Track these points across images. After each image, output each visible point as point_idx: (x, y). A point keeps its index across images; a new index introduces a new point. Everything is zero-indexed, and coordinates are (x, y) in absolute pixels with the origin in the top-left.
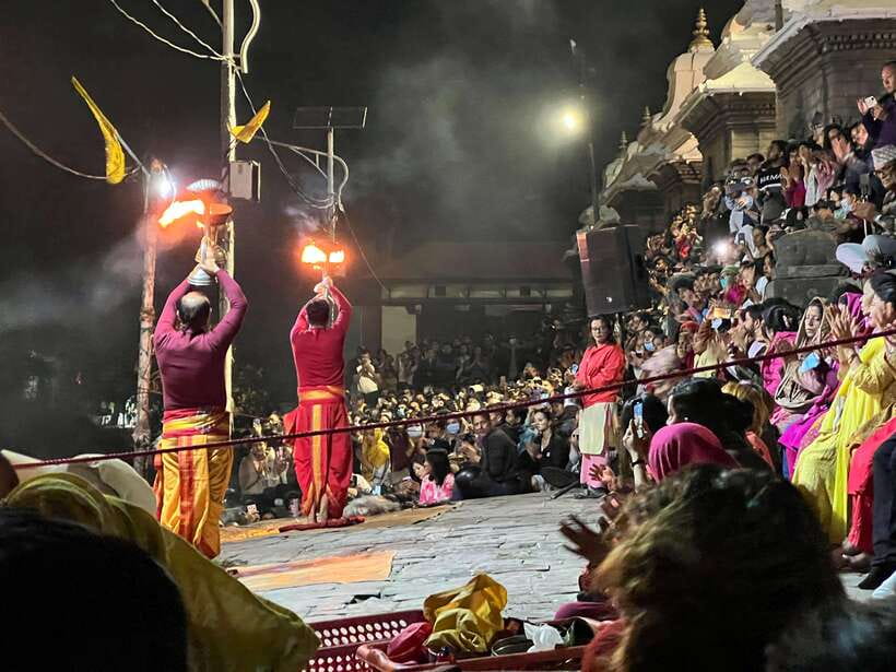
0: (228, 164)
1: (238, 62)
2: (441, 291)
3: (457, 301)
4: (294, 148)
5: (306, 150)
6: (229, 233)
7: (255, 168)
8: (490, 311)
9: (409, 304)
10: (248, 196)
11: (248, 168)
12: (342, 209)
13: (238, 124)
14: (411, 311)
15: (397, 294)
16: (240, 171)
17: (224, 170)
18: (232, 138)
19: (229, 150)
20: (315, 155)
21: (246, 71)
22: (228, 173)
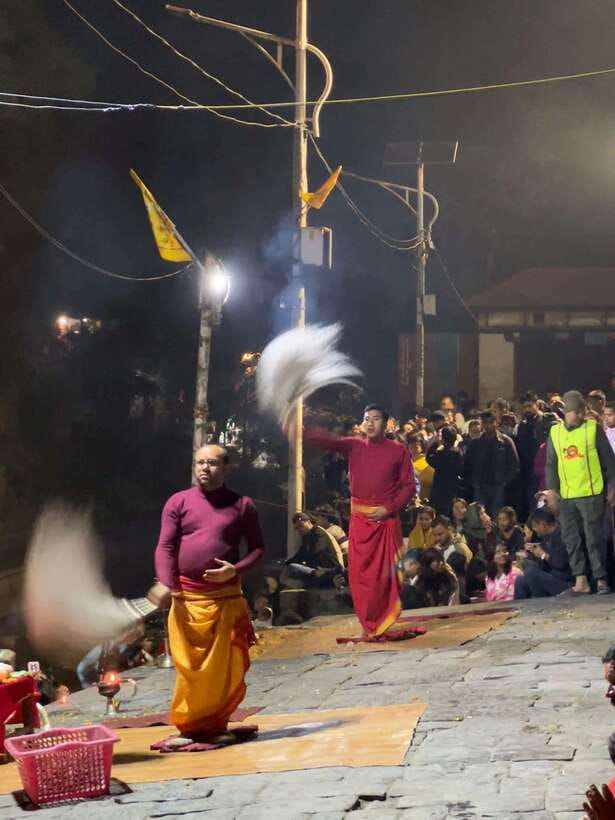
0: (299, 230)
1: (310, 125)
2: (539, 318)
3: (554, 329)
4: (384, 184)
5: (395, 186)
6: (300, 300)
7: (326, 235)
8: (589, 339)
9: (507, 332)
10: (319, 262)
11: (319, 234)
12: (432, 246)
13: (309, 191)
14: (509, 338)
15: (496, 320)
16: (311, 237)
17: (295, 237)
18: (304, 204)
19: (300, 216)
20: (404, 191)
21: (318, 135)
22: (299, 238)
